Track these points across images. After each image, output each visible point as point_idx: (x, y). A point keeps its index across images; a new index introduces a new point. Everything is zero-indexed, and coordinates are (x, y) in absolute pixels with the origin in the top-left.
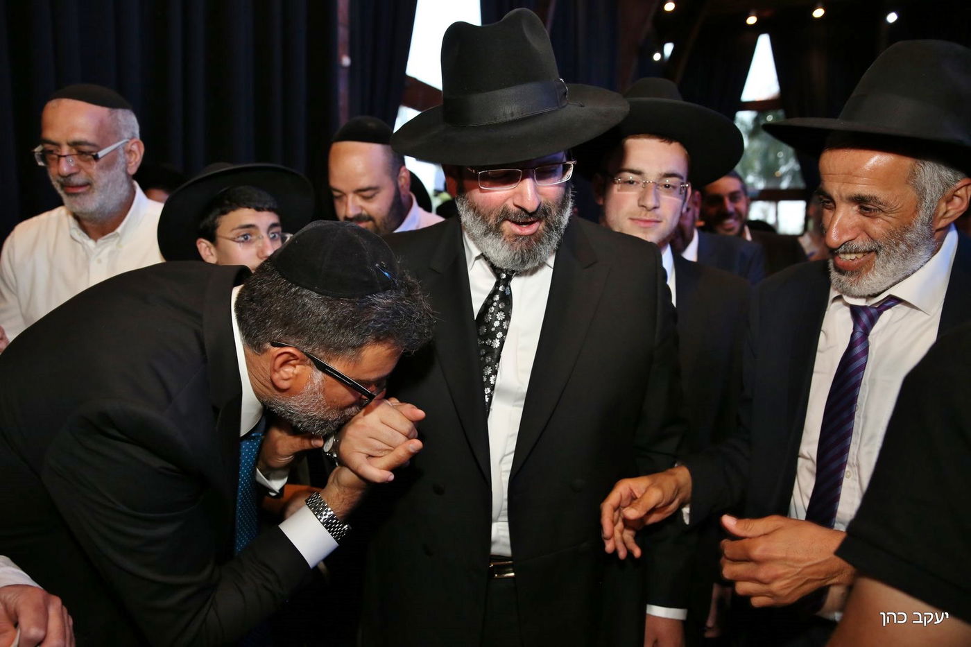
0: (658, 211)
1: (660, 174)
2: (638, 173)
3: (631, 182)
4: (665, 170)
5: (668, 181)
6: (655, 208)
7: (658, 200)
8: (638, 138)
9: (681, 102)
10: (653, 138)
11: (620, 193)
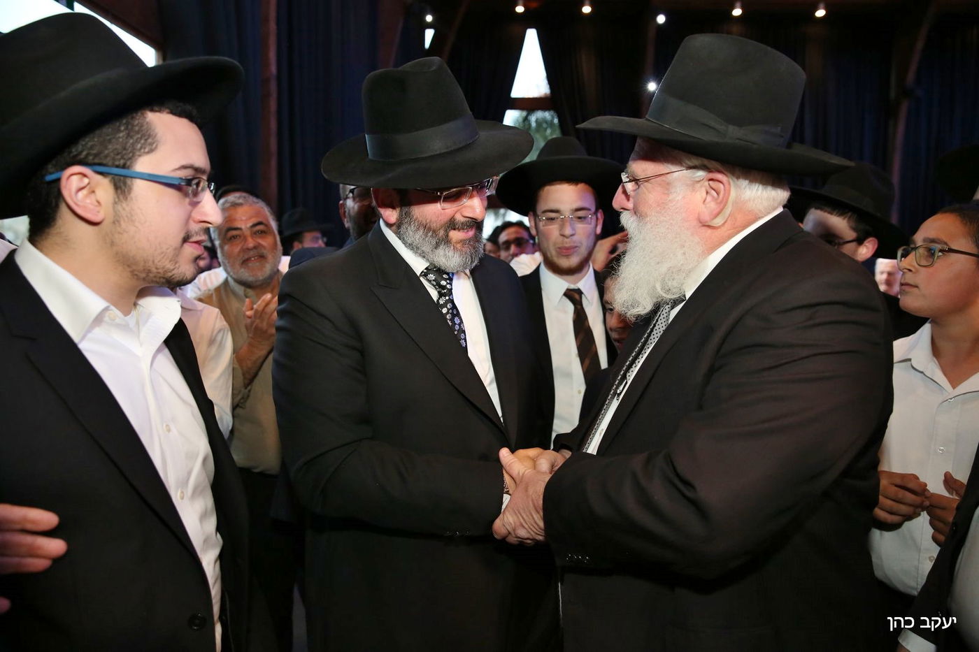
0: (575, 238)
1: (572, 210)
2: (557, 211)
3: (552, 219)
4: (575, 205)
5: (581, 214)
6: (572, 235)
7: (573, 229)
8: (553, 185)
9: (587, 157)
10: (564, 183)
11: (546, 227)
